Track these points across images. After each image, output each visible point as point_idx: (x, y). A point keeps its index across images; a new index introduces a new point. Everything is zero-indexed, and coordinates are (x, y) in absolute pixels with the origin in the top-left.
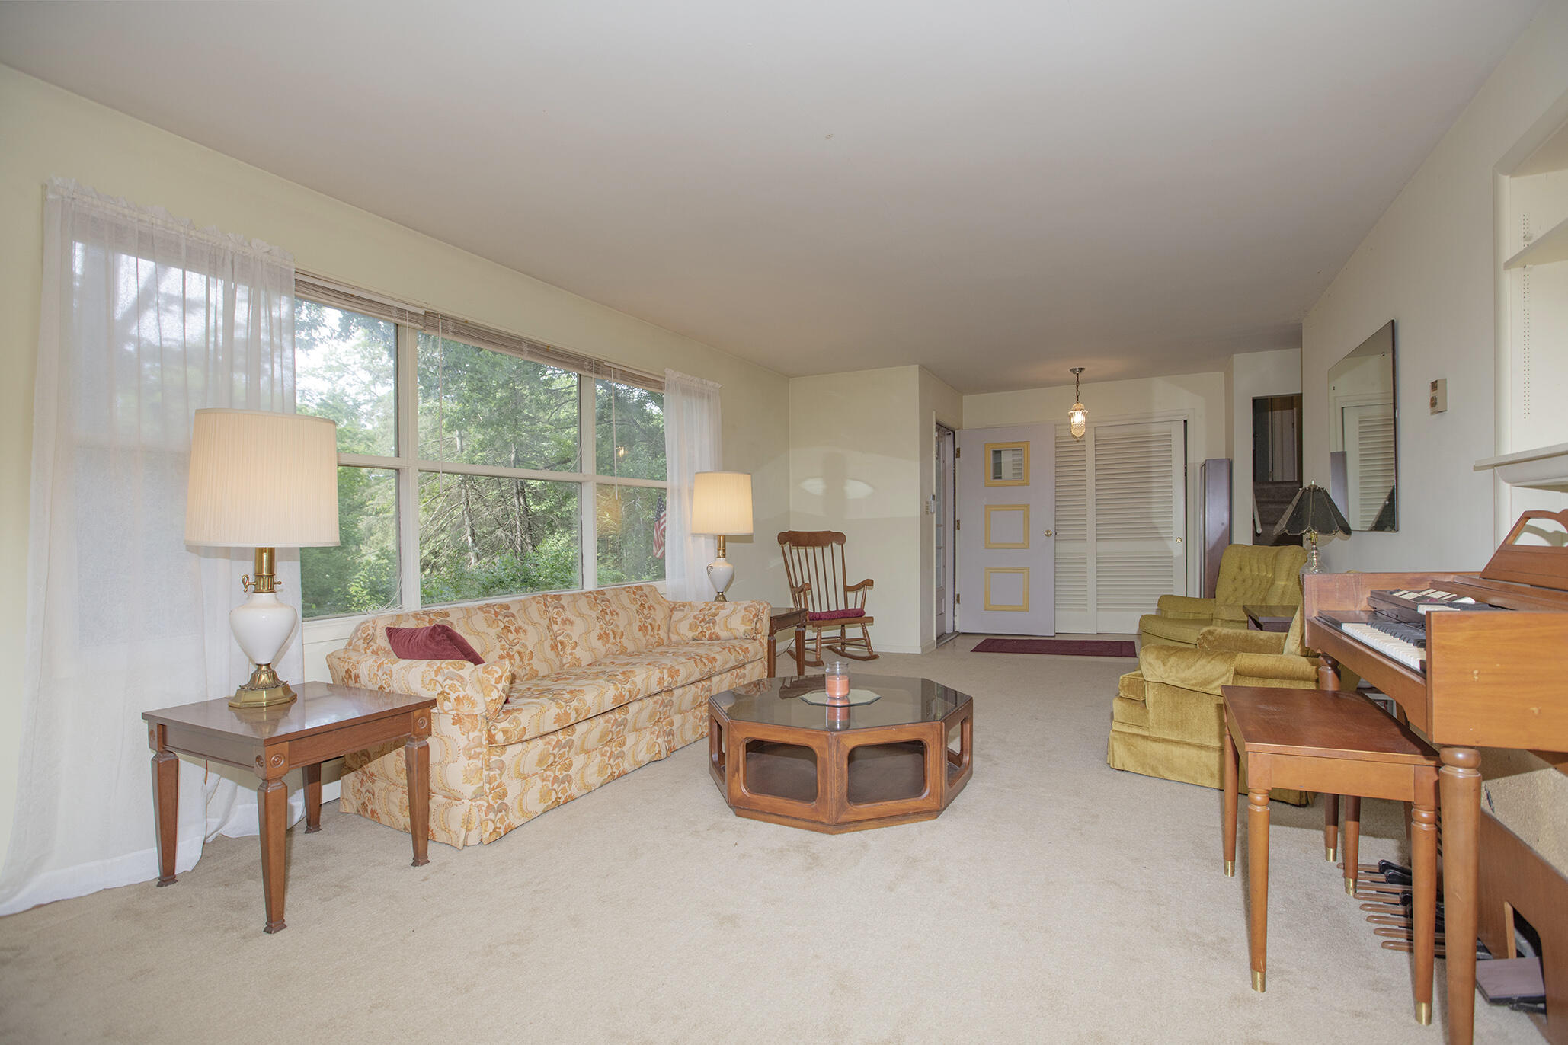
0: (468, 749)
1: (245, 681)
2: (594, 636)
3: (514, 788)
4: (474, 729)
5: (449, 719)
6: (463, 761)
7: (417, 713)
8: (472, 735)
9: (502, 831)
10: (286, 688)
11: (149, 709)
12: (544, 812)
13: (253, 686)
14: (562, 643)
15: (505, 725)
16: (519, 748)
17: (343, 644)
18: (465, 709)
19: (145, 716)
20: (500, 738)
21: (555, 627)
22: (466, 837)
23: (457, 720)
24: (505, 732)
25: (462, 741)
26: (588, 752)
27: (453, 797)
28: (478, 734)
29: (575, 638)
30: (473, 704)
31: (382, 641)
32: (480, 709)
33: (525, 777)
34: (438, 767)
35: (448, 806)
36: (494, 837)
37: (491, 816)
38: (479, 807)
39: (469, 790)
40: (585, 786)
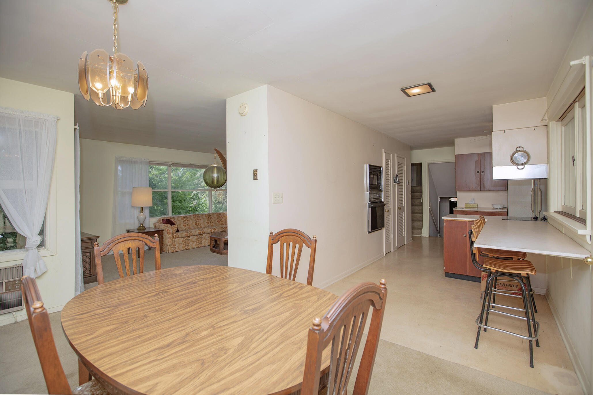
0: (169, 238)
1: (139, 226)
2: (205, 222)
3: (177, 245)
4: (170, 235)
5: (166, 233)
6: (168, 240)
7: (161, 231)
8: (169, 236)
9: (174, 251)
10: (144, 227)
11: (127, 229)
12: (183, 250)
13: (140, 227)
14: (198, 223)
15: (175, 235)
16: (178, 239)
17: (156, 222)
18: (168, 232)
19: (126, 230)
20: (175, 237)
21: (197, 220)
22: (168, 251)
23: (167, 233)
24: (175, 236)
25: (168, 236)
26: (193, 242)
27: (167, 245)
28: (171, 235)
29: (201, 223)
30: (170, 231)
31: (161, 221)
32: (171, 232)
33: (180, 244)
34: (165, 240)
35: (166, 246)
36: (173, 252)
37: (172, 248)
38: (170, 247)
39: (169, 244)
40: (192, 247)
